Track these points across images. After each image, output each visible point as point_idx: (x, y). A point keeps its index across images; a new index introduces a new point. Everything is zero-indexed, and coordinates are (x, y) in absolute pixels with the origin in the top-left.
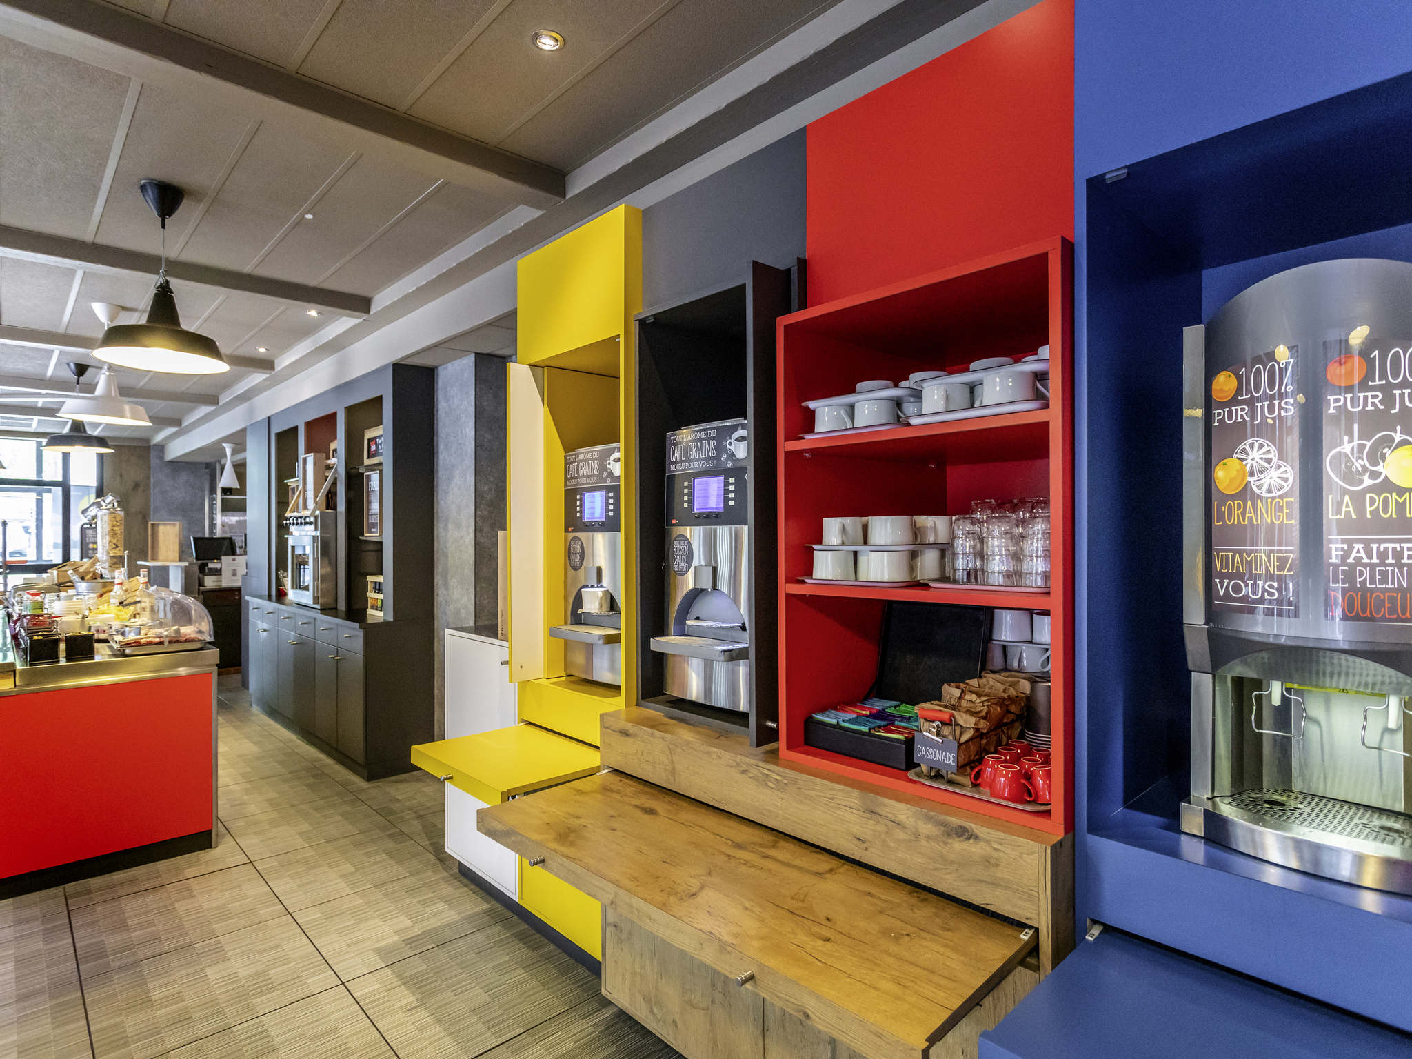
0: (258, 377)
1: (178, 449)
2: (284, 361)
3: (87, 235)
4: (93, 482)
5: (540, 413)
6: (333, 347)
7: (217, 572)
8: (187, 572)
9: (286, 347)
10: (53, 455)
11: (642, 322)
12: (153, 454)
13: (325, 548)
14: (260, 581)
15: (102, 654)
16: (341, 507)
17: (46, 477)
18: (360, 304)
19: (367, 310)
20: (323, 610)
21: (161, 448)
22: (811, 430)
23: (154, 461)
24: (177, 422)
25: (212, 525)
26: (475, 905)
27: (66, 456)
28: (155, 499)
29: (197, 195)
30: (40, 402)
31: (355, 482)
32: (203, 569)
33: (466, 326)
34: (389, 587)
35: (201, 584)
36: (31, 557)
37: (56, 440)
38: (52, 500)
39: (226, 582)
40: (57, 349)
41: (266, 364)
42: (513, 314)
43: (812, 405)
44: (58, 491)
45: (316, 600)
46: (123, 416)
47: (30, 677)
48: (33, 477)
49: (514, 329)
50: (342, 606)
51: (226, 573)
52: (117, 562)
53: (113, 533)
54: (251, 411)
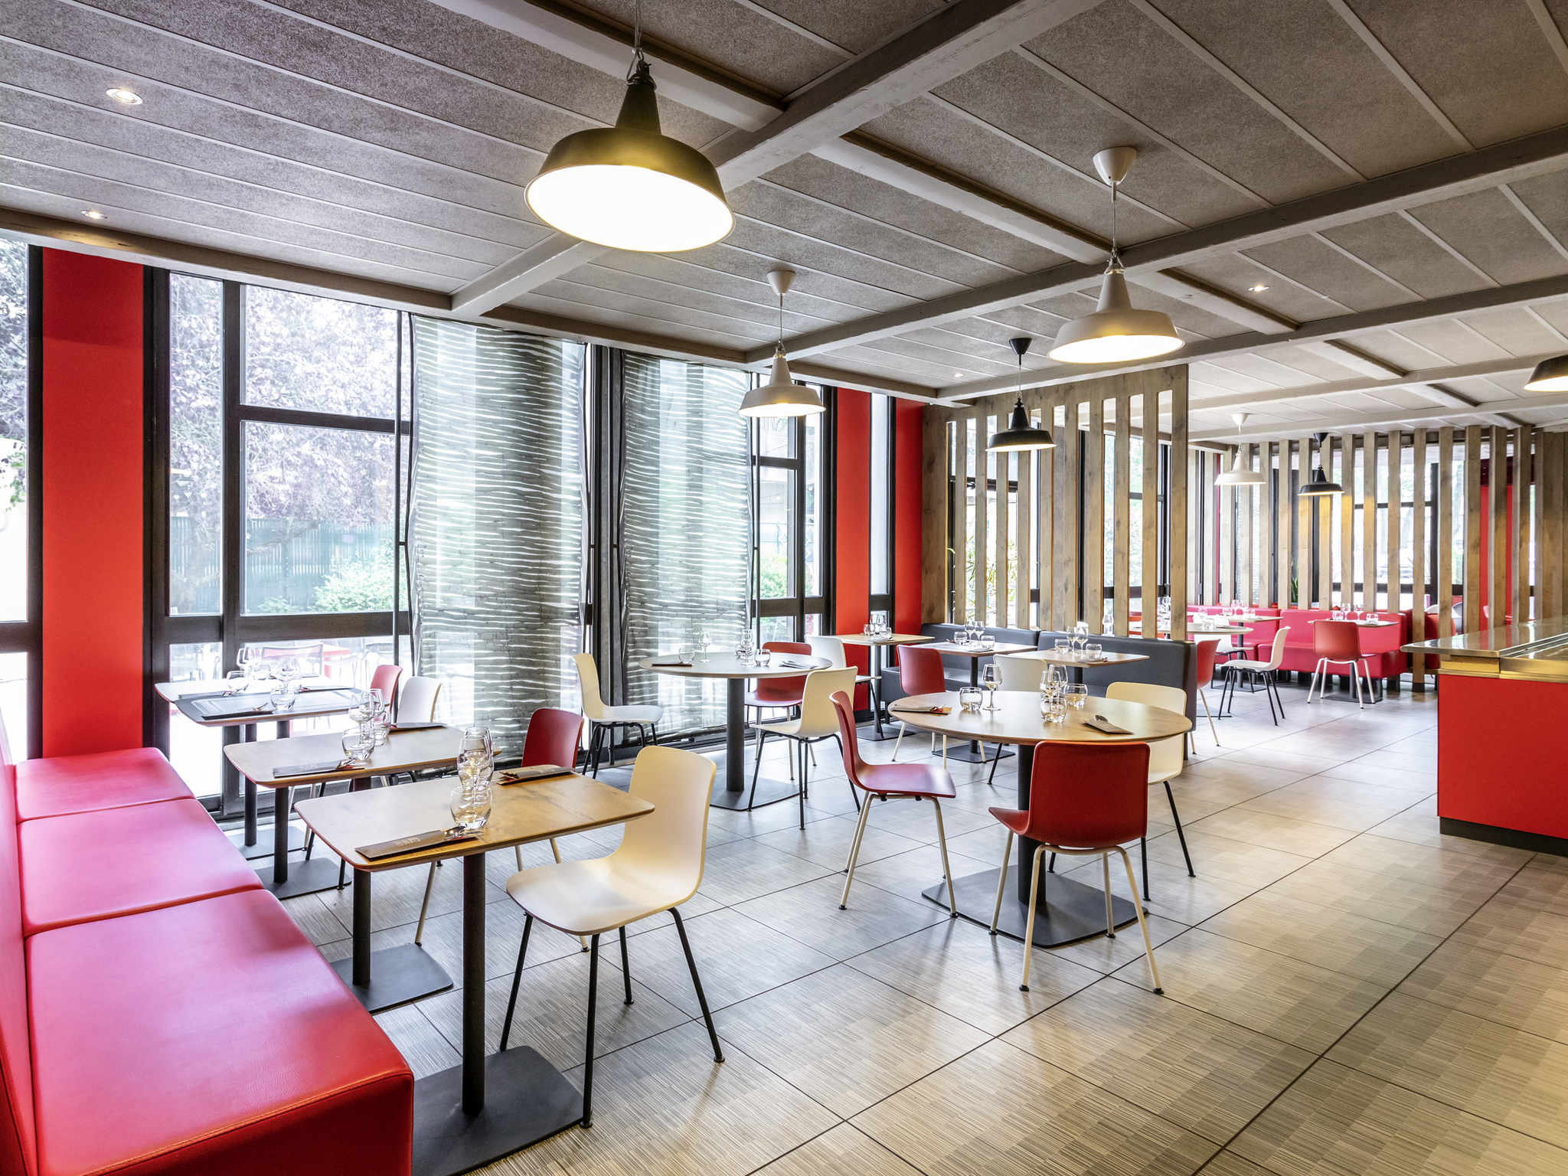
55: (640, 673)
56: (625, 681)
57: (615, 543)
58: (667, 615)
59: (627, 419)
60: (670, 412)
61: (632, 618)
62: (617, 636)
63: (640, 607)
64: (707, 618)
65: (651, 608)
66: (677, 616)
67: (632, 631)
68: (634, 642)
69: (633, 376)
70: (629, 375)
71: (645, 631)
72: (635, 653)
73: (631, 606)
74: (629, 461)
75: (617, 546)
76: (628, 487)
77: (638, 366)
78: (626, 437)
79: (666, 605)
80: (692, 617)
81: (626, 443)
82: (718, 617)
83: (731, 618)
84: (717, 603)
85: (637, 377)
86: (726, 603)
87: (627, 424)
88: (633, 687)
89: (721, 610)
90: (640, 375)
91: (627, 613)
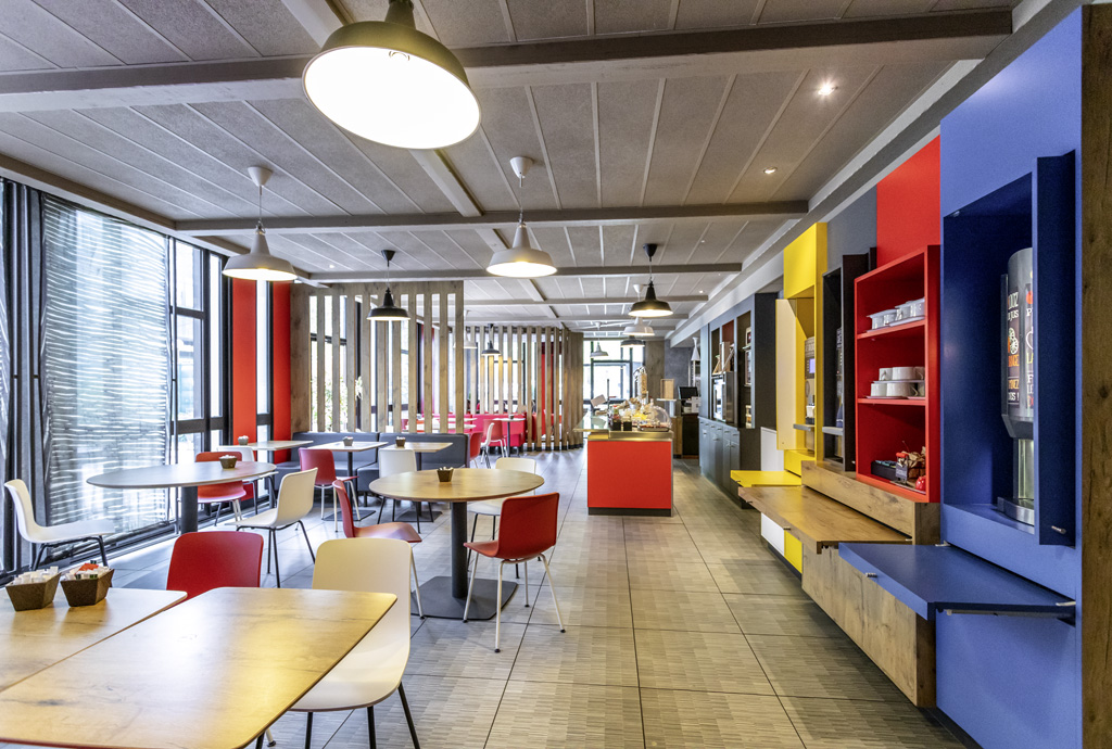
0: (702, 305)
1: (677, 340)
2: (712, 296)
3: (629, 264)
4: (641, 360)
5: (794, 320)
6: (731, 287)
7: (690, 405)
8: (676, 405)
9: (712, 288)
10: (627, 348)
11: (825, 278)
12: (666, 344)
13: (728, 390)
14: (705, 411)
15: (635, 430)
16: (736, 370)
17: (624, 359)
18: (737, 267)
19: (740, 270)
20: (727, 423)
21: (669, 341)
22: (870, 328)
23: (666, 348)
24: (673, 328)
25: (692, 381)
26: (768, 557)
27: (631, 349)
28: (667, 368)
29: (662, 245)
30: (621, 324)
31: (742, 355)
32: (683, 403)
33: (770, 281)
34: (753, 411)
35: (682, 411)
36: (619, 398)
37: (625, 343)
38: (626, 368)
39: (694, 410)
40: (624, 304)
41: (705, 298)
42: (782, 277)
43: (871, 316)
44: (628, 364)
45: (724, 418)
46: (643, 332)
47: (614, 435)
48: (619, 359)
49: (782, 284)
50: (736, 422)
51: (693, 405)
52: (644, 396)
53: (643, 384)
54: (702, 321)
55: (65, 492)
56: (48, 502)
57: (36, 373)
58: (93, 438)
59: (48, 259)
60: (93, 259)
61: (55, 443)
62: (39, 461)
63: (64, 432)
64: (131, 438)
65: (75, 433)
66: (102, 438)
67: (56, 454)
68: (58, 465)
69: (53, 220)
70: (49, 218)
71: (70, 454)
72: (59, 475)
73: (54, 432)
74: (50, 298)
75: (39, 377)
76: (50, 322)
77: (59, 213)
78: (46, 276)
79: (90, 430)
80: (117, 438)
81: (47, 282)
82: (141, 437)
83: (152, 437)
84: (140, 426)
85: (58, 222)
86: (147, 425)
87: (48, 264)
88: (57, 506)
89: (144, 431)
90: (61, 221)
91: (49, 439)
